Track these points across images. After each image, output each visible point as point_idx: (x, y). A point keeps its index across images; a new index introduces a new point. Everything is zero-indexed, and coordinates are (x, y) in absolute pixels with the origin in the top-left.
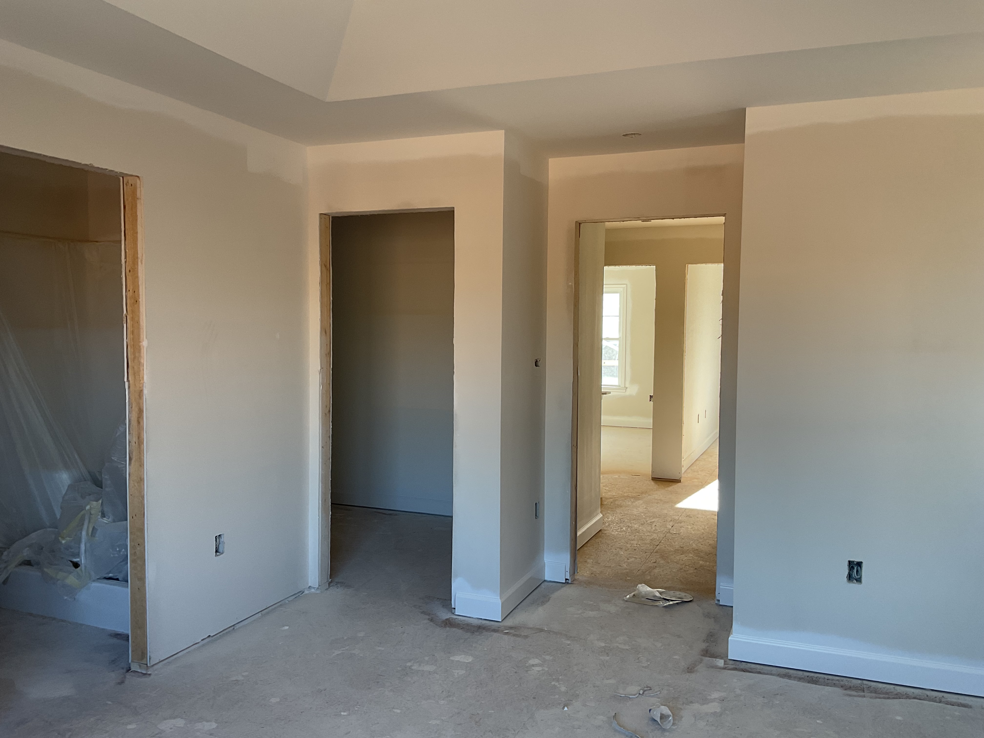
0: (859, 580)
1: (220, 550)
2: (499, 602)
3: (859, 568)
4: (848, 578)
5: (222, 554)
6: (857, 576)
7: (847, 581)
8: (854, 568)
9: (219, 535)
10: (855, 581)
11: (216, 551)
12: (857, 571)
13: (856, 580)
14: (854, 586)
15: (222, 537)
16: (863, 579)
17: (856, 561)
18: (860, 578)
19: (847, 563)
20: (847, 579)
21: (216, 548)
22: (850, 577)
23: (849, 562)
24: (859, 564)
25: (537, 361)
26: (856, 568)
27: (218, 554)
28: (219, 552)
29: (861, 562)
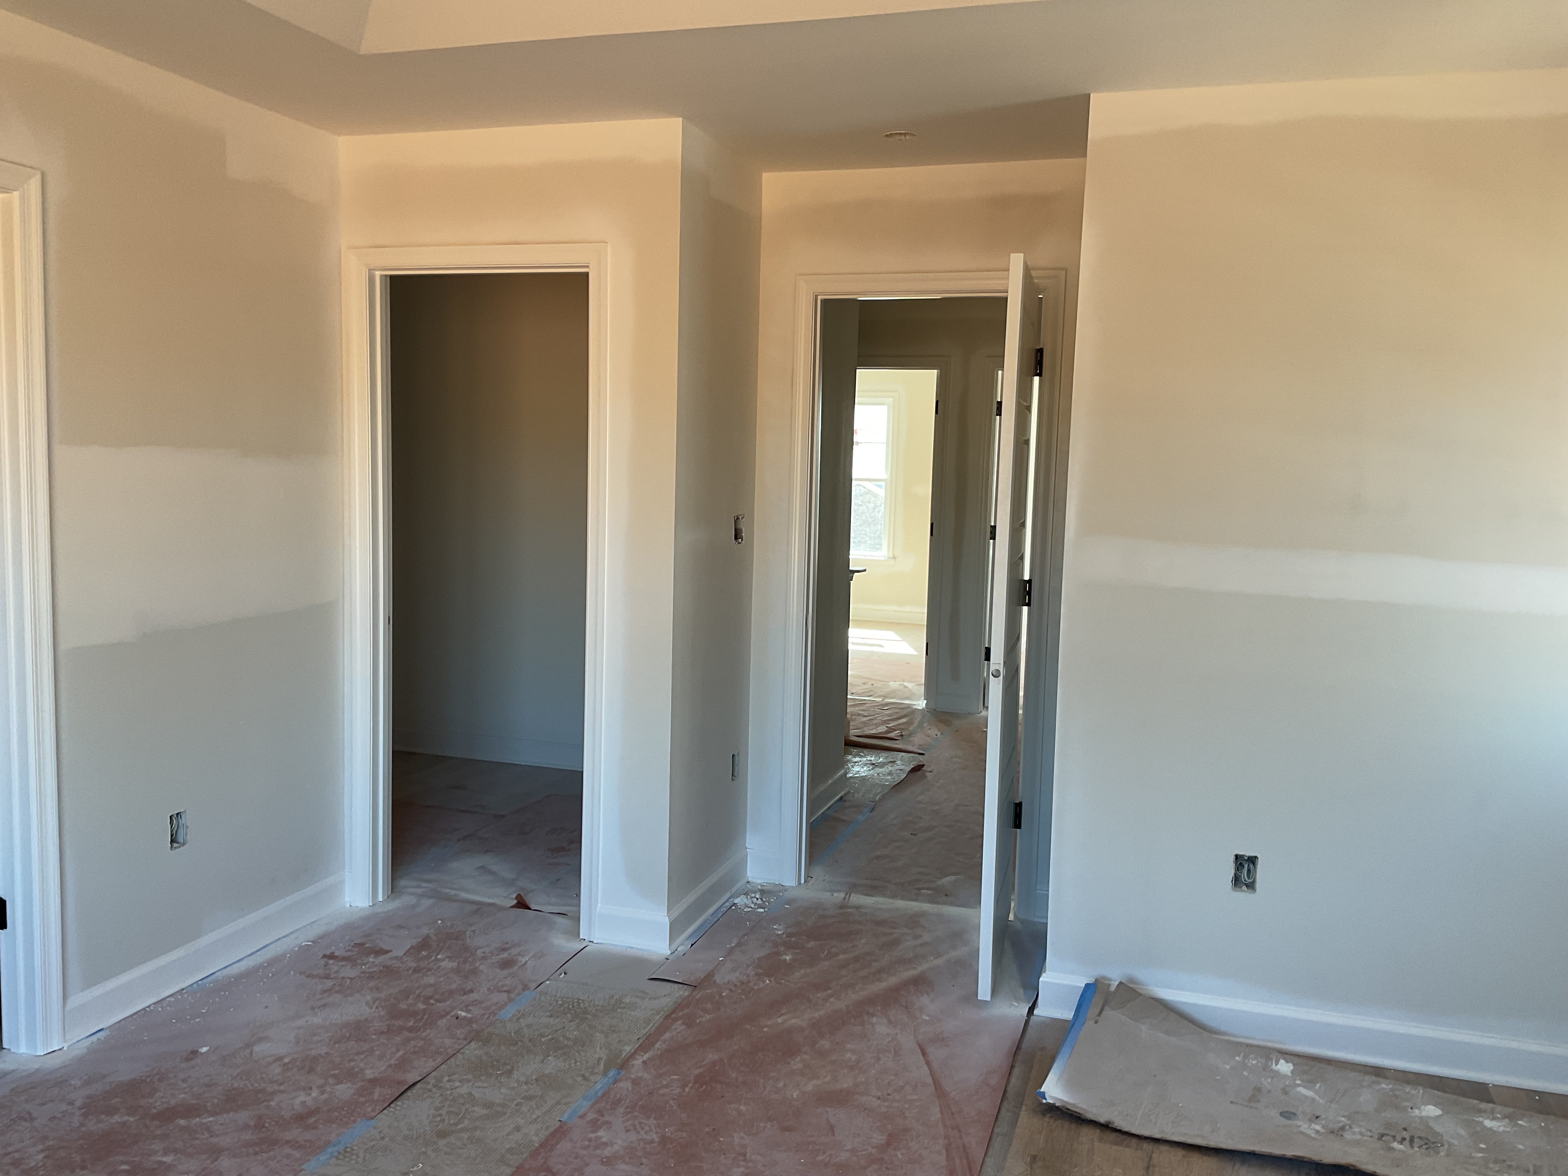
0: (1251, 886)
1: (180, 839)
2: (667, 921)
3: (1251, 866)
4: (1233, 882)
5: (184, 844)
6: (1249, 879)
7: (1232, 887)
8: (1244, 867)
9: (177, 814)
10: (1244, 888)
11: (172, 841)
12: (1249, 871)
13: (1247, 886)
14: (1243, 896)
15: (182, 817)
16: (1258, 885)
17: (1247, 855)
18: (1254, 882)
19: (1233, 858)
20: (1231, 884)
21: (172, 836)
22: (1237, 881)
23: (1237, 857)
24: (1253, 860)
25: (738, 518)
26: (1246, 866)
27: (175, 845)
28: (177, 843)
29: (1256, 857)
